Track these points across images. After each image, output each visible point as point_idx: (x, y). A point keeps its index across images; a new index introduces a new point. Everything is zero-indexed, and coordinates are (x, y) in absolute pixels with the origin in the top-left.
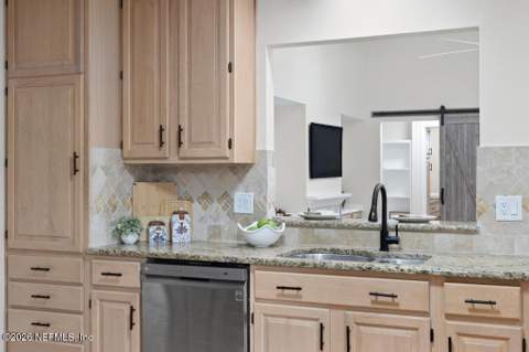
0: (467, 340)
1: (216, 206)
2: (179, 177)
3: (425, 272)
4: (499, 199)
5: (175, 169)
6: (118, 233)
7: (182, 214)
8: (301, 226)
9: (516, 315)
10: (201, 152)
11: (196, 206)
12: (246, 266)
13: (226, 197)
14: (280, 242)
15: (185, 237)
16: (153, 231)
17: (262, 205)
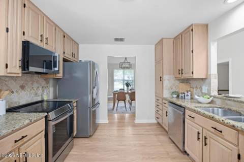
1: (198, 90)
2: (191, 82)
3: (234, 126)
6: (172, 94)
7: (187, 91)
10: (186, 75)
11: (194, 90)
12: (184, 108)
13: (201, 88)
14: (212, 102)
15: (189, 97)
16: (181, 95)
17: (209, 91)
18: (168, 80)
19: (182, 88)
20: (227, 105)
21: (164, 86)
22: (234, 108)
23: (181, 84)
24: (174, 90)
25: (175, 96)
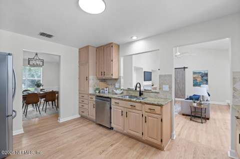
0: (150, 118)
1: (113, 86)
2: (108, 81)
3: (141, 102)
4: (164, 86)
5: (107, 79)
6: (95, 91)
7: (106, 88)
8: (126, 90)
9: (160, 113)
10: (108, 76)
11: (110, 86)
12: (110, 98)
13: (115, 85)
14: (122, 93)
15: (107, 92)
16: (101, 91)
17: (120, 86)
18: (93, 80)
19: (102, 85)
20: (129, 93)
21: (90, 84)
22: (133, 95)
23: (101, 82)
24: (97, 87)
25: (97, 92)
